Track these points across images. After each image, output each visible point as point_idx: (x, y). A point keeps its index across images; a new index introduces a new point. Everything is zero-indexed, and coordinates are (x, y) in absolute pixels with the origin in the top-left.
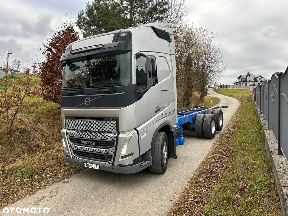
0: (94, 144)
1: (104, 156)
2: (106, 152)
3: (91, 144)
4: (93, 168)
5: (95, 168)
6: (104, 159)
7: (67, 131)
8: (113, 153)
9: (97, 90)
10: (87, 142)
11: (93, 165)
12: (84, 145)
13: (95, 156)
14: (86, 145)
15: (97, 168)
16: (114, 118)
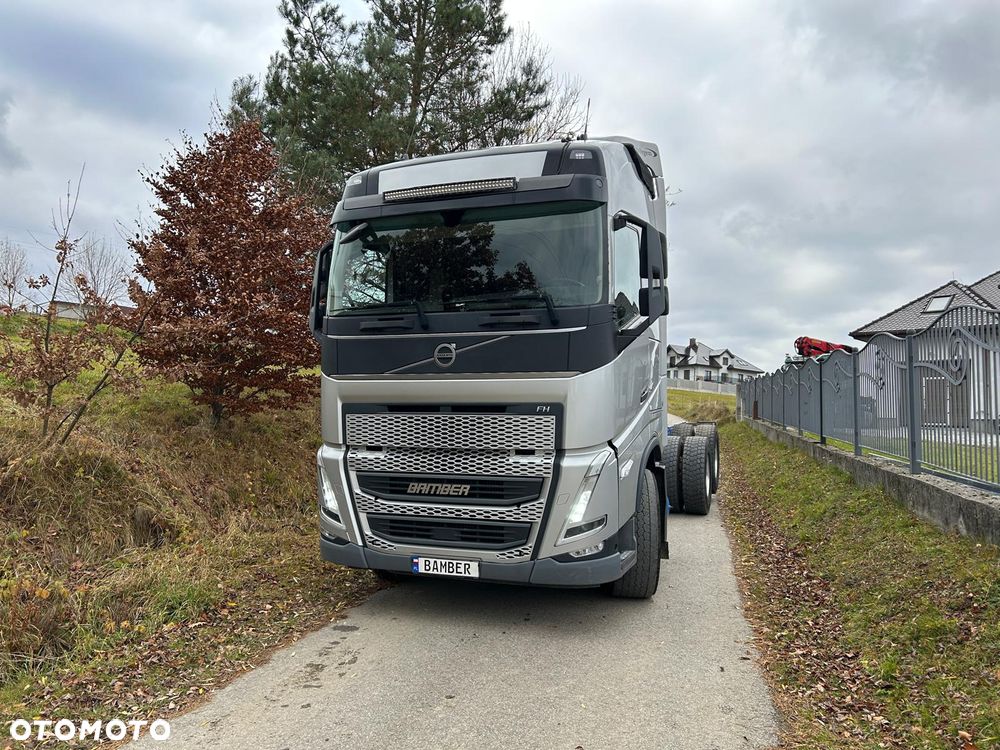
0: (464, 492)
1: (501, 532)
2: (508, 518)
3: (451, 493)
4: (454, 574)
5: (463, 575)
6: (502, 541)
7: (349, 455)
8: (539, 520)
9: (487, 319)
10: (434, 485)
11: (455, 562)
12: (419, 497)
13: (463, 533)
14: (433, 497)
15: (467, 575)
16: (546, 405)
